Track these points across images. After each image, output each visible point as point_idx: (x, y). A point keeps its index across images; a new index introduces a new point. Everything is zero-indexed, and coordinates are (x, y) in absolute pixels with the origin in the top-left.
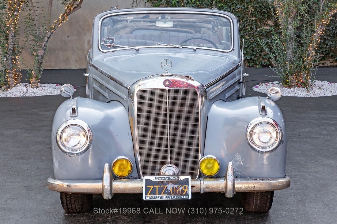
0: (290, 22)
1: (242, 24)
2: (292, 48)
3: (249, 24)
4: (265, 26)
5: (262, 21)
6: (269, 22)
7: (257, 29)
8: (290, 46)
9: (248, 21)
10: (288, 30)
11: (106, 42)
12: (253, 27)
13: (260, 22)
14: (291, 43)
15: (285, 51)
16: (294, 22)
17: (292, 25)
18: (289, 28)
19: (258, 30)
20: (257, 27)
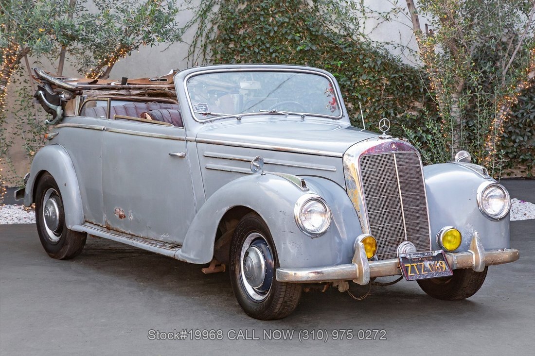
0: (455, 99)
1: (371, 107)
2: (459, 142)
3: (382, 107)
4: (410, 111)
5: (404, 102)
6: (415, 103)
7: (396, 115)
8: (455, 139)
9: (382, 101)
10: (452, 112)
11: (199, 109)
12: (389, 111)
13: (401, 104)
14: (457, 134)
15: (448, 146)
16: (460, 99)
17: (457, 103)
18: (454, 110)
19: (398, 116)
20: (396, 112)
